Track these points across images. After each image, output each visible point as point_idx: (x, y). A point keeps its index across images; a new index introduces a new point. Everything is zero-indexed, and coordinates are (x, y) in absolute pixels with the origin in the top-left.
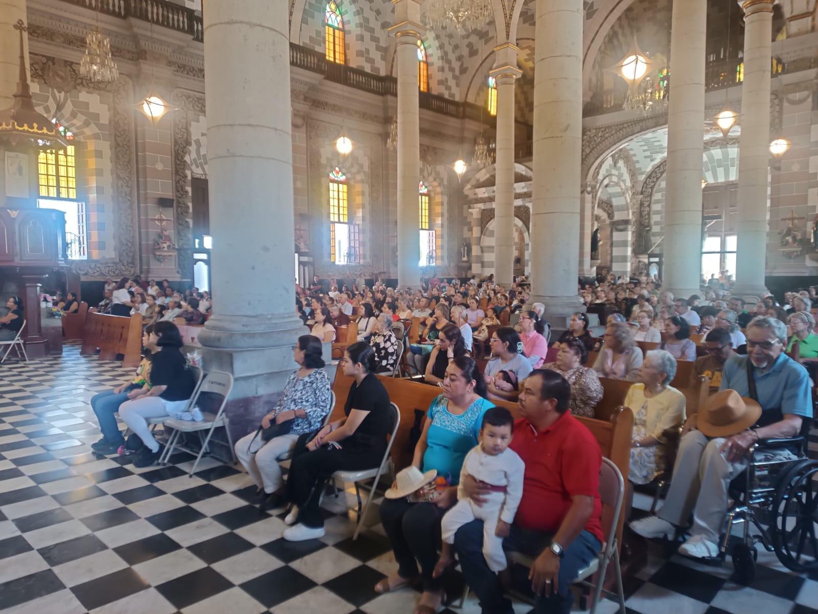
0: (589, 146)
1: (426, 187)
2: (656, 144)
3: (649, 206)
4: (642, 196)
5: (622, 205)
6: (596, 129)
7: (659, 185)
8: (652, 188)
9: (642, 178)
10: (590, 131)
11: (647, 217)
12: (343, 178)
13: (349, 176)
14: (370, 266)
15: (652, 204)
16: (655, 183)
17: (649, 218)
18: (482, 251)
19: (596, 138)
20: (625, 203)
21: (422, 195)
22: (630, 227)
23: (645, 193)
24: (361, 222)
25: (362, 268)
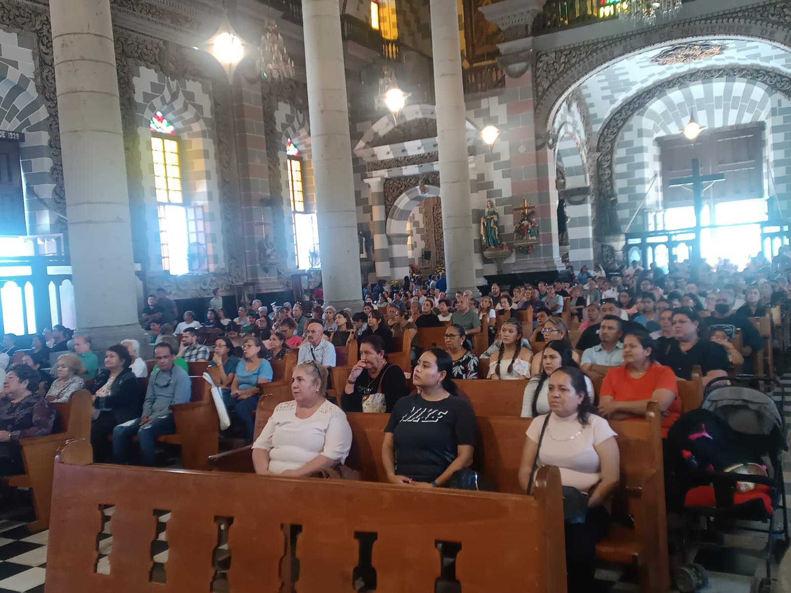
0: (547, 78)
1: (295, 146)
2: (621, 78)
3: (610, 167)
4: (598, 154)
5: (576, 167)
6: (556, 52)
7: (622, 138)
8: (613, 141)
9: (597, 128)
10: (547, 55)
11: (608, 182)
12: (168, 129)
13: (179, 125)
14: (225, 274)
15: (614, 165)
16: (616, 134)
17: (612, 185)
18: (390, 243)
19: (556, 66)
20: (580, 164)
21: (291, 158)
22: (589, 197)
23: (603, 150)
24: (206, 202)
25: (214, 278)
